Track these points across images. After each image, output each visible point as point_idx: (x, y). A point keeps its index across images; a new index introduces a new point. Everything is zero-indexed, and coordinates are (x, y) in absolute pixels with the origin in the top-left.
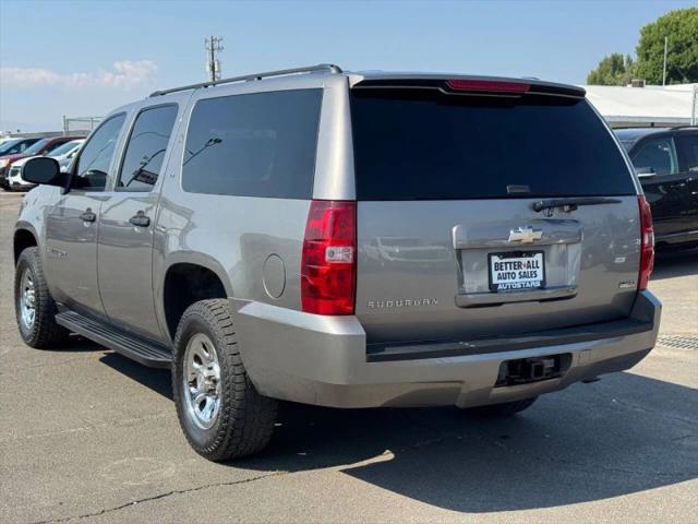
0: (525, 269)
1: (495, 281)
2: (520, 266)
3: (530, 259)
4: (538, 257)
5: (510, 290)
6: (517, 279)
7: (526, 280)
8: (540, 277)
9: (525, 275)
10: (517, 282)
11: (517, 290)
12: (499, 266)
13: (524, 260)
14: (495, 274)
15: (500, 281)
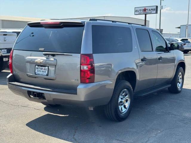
0: (43, 70)
1: (36, 72)
2: (42, 69)
3: (45, 68)
4: (47, 68)
5: (39, 74)
6: (41, 72)
7: (43, 73)
8: (47, 73)
9: (43, 72)
10: (41, 73)
11: (40, 75)
12: (37, 68)
13: (43, 68)
14: (36, 70)
15: (37, 72)
